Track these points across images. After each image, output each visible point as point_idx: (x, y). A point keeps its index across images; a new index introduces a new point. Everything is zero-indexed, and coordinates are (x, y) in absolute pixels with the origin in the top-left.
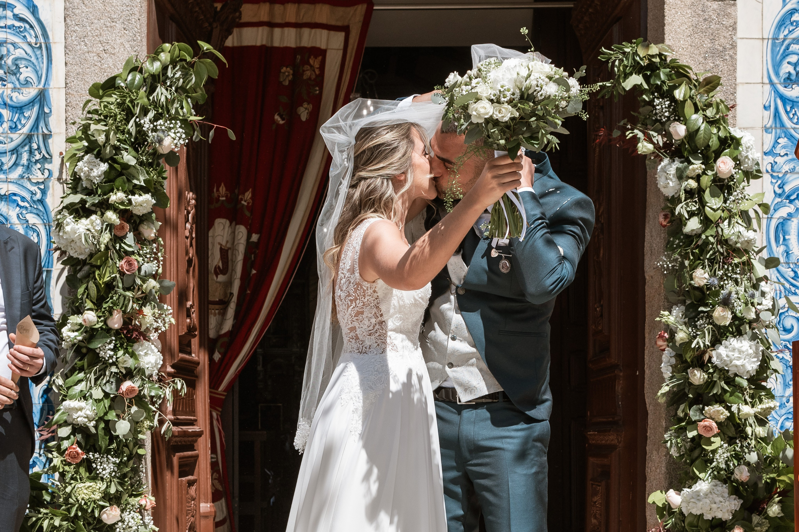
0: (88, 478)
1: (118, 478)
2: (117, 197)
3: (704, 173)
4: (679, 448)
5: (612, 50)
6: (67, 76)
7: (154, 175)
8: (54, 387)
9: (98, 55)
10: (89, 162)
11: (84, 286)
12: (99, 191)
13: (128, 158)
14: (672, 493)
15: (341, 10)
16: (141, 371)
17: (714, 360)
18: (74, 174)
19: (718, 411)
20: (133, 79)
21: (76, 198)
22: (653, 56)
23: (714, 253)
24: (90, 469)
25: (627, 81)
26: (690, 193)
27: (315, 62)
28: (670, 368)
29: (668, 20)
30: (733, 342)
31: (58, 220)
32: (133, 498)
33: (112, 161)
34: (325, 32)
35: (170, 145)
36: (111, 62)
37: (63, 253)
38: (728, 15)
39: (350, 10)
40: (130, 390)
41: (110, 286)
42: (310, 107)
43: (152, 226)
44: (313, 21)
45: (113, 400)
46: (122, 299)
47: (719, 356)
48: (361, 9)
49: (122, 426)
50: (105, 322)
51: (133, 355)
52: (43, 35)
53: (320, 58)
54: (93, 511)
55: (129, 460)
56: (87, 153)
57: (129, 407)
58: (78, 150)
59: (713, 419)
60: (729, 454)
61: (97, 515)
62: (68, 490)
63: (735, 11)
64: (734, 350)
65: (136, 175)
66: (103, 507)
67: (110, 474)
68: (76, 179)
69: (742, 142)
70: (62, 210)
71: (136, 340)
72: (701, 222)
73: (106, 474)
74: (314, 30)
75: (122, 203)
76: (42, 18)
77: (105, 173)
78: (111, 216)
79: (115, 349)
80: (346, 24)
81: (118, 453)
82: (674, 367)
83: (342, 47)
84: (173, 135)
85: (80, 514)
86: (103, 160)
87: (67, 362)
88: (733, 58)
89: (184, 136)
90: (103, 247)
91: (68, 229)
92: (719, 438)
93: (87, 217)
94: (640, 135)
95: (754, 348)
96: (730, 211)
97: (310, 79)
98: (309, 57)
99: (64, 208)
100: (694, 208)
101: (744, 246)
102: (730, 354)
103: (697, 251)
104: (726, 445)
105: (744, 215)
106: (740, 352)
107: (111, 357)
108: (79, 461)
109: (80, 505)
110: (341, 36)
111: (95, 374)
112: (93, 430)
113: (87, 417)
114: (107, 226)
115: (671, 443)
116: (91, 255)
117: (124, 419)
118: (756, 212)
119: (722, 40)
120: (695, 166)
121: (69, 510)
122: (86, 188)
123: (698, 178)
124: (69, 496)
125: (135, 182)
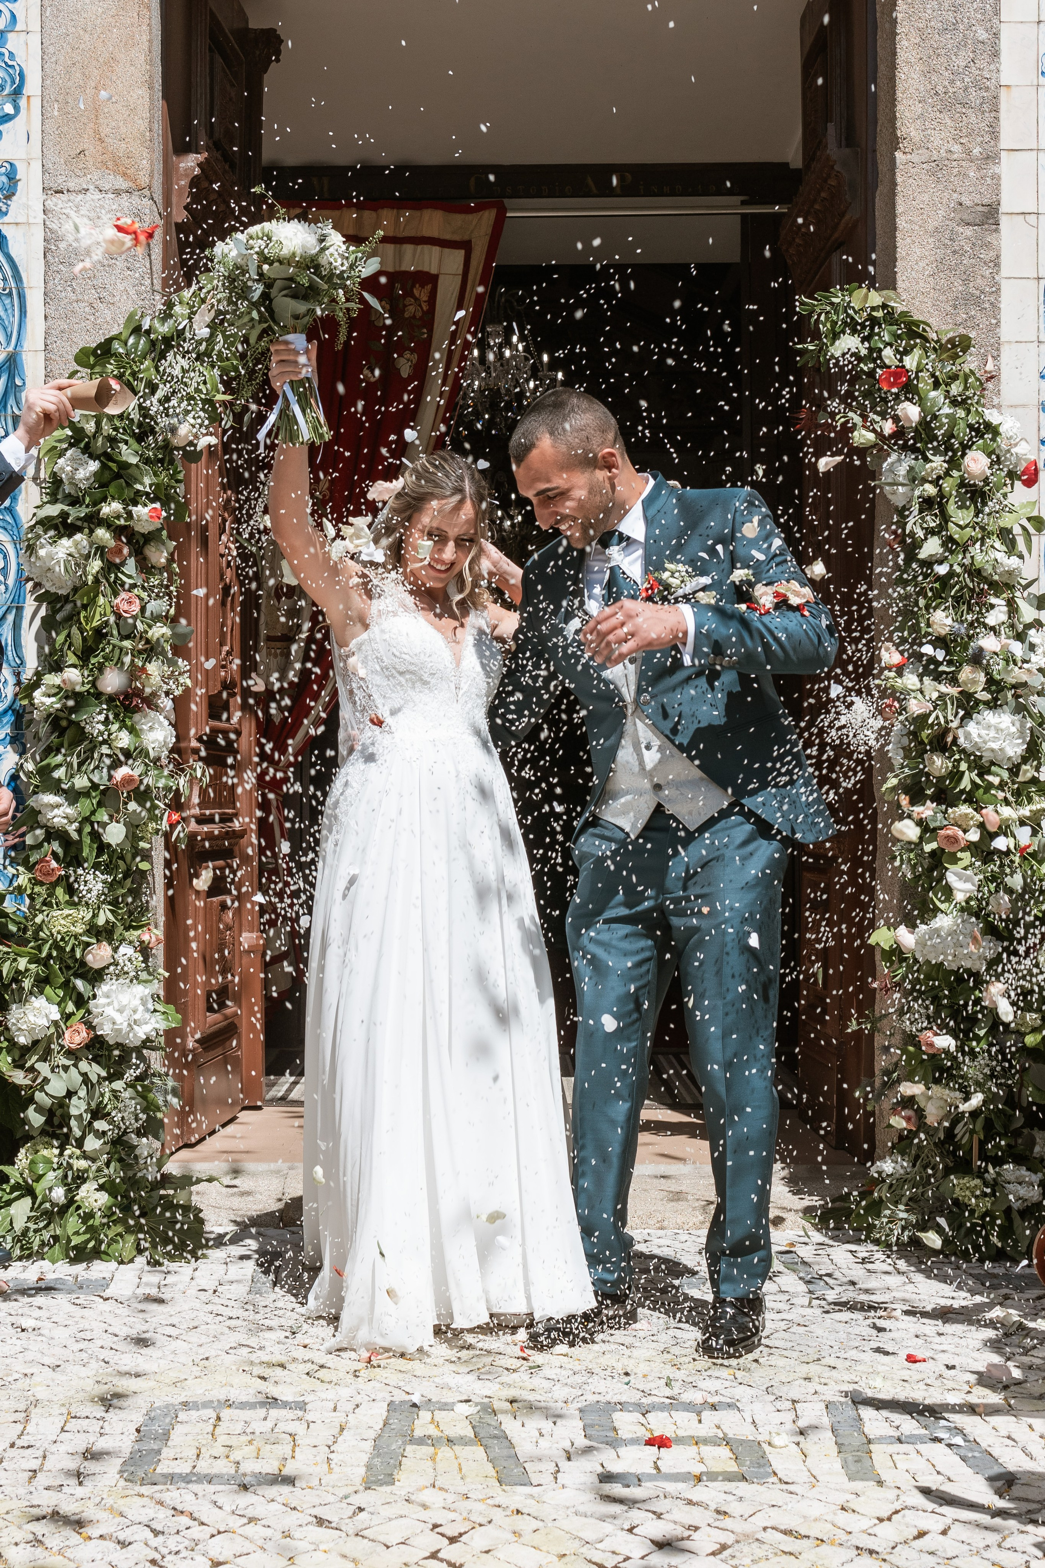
0: (67, 902)
1: (110, 903)
2: (111, 508)
3: (947, 474)
4: (914, 868)
5: (816, 299)
6: (47, 334)
7: (164, 478)
8: (21, 774)
9: (91, 305)
10: (73, 460)
11: (64, 634)
12: (87, 500)
13: (128, 454)
14: (902, 930)
15: (458, 219)
16: (143, 753)
17: (961, 741)
18: (54, 475)
19: (966, 815)
20: (136, 344)
21: (53, 510)
22: (873, 309)
23: (961, 589)
24: (71, 890)
25: (837, 343)
26: (927, 503)
27: (422, 294)
28: (901, 752)
29: (901, 252)
30: (989, 716)
31: (28, 540)
32: (132, 932)
33: (105, 458)
34: (436, 250)
35: (186, 436)
36: (108, 316)
37: (37, 585)
38: (988, 245)
39: (473, 218)
40: (128, 780)
41: (100, 634)
42: (415, 357)
43: (162, 548)
44: (419, 234)
45: (103, 793)
46: (117, 651)
47: (968, 736)
48: (488, 217)
49: (115, 831)
50: (94, 684)
51: (133, 731)
52: (14, 277)
53: (429, 286)
54: (73, 950)
55: (125, 877)
56: (71, 445)
57: (126, 803)
58: (60, 441)
59: (959, 826)
60: (981, 877)
61: (78, 956)
62: (38, 920)
63: (998, 239)
64: (989, 727)
65: (139, 477)
66: (88, 944)
67: (98, 897)
68: (56, 481)
69: (1001, 429)
70: (34, 526)
71: (137, 709)
72: (944, 545)
73: (92, 897)
74: (420, 247)
75: (118, 517)
76: (13, 254)
77: (95, 474)
78: (102, 534)
79: (106, 722)
80: (466, 238)
81: (109, 869)
82: (906, 750)
83: (460, 271)
84: (192, 421)
85: (55, 954)
86: (92, 457)
87: (40, 740)
88: (995, 307)
89: (207, 422)
90: (90, 578)
91: (42, 552)
92: (968, 854)
93: (70, 536)
94: (857, 419)
95: (1018, 724)
96: (983, 529)
97: (414, 317)
98: (413, 286)
99: (37, 523)
100: (933, 524)
101: (1005, 579)
102: (983, 732)
103: (937, 585)
104: (978, 864)
105: (1005, 534)
106: (998, 730)
107: (101, 733)
108: (54, 879)
109: (55, 941)
110: (459, 255)
111: (78, 756)
112: (75, 836)
113: (66, 817)
114: (97, 549)
115: (902, 860)
116: (75, 590)
117: (118, 822)
118: (1024, 528)
119: (979, 281)
120: (934, 465)
121: (39, 948)
122: (70, 495)
123: (936, 482)
124: (40, 928)
125: (138, 487)
